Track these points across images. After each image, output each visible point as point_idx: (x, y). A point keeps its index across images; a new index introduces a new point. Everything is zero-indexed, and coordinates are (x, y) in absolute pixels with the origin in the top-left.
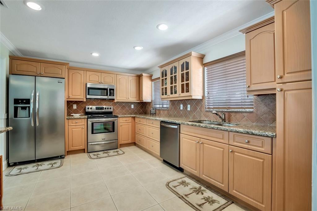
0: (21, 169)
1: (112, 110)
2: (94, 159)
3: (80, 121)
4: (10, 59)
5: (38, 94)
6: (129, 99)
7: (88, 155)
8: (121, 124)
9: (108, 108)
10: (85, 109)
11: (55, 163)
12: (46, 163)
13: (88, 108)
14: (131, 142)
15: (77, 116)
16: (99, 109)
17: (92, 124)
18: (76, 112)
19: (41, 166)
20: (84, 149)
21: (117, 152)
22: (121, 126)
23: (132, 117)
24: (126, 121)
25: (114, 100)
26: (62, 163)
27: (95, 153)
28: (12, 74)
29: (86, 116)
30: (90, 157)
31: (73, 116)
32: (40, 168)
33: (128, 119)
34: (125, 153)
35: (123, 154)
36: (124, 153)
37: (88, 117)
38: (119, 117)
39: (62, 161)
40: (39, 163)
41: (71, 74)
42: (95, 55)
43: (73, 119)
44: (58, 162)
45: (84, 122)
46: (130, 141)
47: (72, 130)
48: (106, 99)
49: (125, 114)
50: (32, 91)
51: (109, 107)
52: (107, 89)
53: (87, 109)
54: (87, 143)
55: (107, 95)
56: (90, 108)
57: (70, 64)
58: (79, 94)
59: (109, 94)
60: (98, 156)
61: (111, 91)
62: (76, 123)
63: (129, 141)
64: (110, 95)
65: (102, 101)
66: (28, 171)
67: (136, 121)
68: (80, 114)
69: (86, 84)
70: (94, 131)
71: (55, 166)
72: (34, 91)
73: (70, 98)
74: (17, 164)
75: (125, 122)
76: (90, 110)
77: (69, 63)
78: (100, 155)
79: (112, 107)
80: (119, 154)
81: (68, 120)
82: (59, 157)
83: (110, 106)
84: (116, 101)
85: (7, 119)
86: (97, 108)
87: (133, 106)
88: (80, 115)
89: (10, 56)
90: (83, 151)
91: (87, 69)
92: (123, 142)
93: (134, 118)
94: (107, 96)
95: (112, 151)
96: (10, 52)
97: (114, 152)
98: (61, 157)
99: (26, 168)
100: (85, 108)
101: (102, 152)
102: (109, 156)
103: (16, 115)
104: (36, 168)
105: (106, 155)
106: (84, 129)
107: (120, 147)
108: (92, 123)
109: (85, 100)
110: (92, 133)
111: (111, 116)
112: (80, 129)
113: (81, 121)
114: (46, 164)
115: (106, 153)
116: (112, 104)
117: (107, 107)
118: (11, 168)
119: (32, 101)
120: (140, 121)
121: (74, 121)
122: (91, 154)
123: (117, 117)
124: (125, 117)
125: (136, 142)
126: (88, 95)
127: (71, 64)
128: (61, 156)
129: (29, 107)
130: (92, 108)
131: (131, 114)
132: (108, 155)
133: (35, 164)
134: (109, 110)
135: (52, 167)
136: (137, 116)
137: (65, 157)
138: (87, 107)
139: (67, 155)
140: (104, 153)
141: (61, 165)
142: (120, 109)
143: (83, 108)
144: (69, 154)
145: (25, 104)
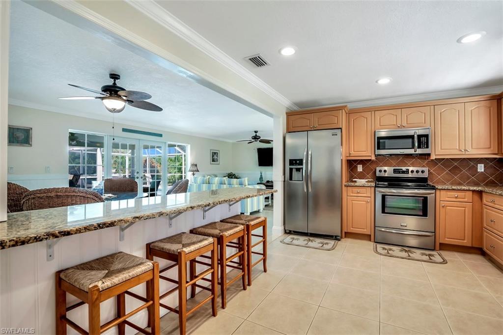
0: (293, 239)
1: (426, 175)
2: (381, 254)
3: (363, 190)
4: (287, 116)
5: (310, 153)
6: (467, 153)
7: (375, 245)
8: (443, 203)
9: (417, 172)
10: (375, 172)
11: (327, 244)
12: (319, 240)
13: (380, 171)
14: (469, 245)
15: (361, 182)
16: (399, 173)
17: (384, 197)
18: (361, 176)
19: (312, 242)
20: (370, 235)
21: (430, 255)
22: (443, 207)
23: (473, 191)
24: (456, 198)
25: (429, 155)
26: (335, 246)
27: (387, 247)
28: (289, 132)
29: (372, 184)
30: (375, 250)
31: (355, 182)
32: (310, 244)
33: (464, 194)
34: (447, 263)
35: (441, 263)
36: (445, 262)
37: (376, 185)
38: (437, 189)
39: (336, 243)
40: (311, 238)
41: (353, 120)
42: (384, 81)
43: (353, 186)
44: (331, 243)
45: (369, 192)
46: (467, 242)
47: (352, 203)
48: (411, 155)
49: (460, 184)
50: (305, 149)
51: (420, 169)
52: (414, 136)
53: (379, 173)
54: (375, 226)
55: (413, 147)
56: (383, 171)
57: (348, 106)
58: (365, 149)
59: (416, 144)
60: (389, 252)
61: (424, 140)
62: (358, 193)
63: (465, 241)
64: (419, 147)
65: (407, 158)
66: (297, 244)
67: (485, 201)
68: (367, 180)
69: (375, 132)
70: (386, 208)
71: (326, 247)
72: (306, 149)
73: (351, 155)
74: (292, 232)
75: (454, 199)
76: (383, 174)
77: (346, 106)
78: (393, 251)
79: (426, 169)
80: (431, 261)
81: (346, 187)
82: (334, 238)
83: (423, 166)
84: (433, 157)
85: (284, 181)
86: (395, 171)
87: (481, 168)
88: (366, 182)
89: (286, 113)
90: (367, 237)
91: (375, 108)
92: (447, 241)
93: (480, 193)
94: (413, 150)
95: (419, 252)
96: (287, 108)
97: (423, 254)
98: (336, 238)
99: (297, 239)
100: (376, 170)
101: (400, 248)
102: (409, 258)
103: (291, 178)
104: (306, 242)
105: (404, 254)
106: (370, 204)
107: (440, 249)
108: (382, 195)
109: (373, 158)
110: (383, 212)
111: (424, 186)
112: (364, 202)
113: (365, 190)
114: (317, 242)
115: (406, 251)
116: (427, 164)
117: (415, 169)
118: (287, 235)
119: (304, 161)
120: (493, 202)
121: (355, 190)
122: (379, 246)
123: (433, 188)
124: (454, 190)
125: (485, 249)
126: (378, 149)
127: (350, 106)
128: (336, 236)
129: (302, 168)
130: (388, 171)
131: (477, 184)
132: (409, 256)
133: (307, 238)
134: (420, 175)
135: (322, 246)
136: (487, 189)
137: (342, 239)
138: (378, 169)
139: (345, 237)
140: (401, 251)
141: (333, 248)
142: (447, 173)
143: (372, 170)
144: (349, 237)
145: (298, 165)
